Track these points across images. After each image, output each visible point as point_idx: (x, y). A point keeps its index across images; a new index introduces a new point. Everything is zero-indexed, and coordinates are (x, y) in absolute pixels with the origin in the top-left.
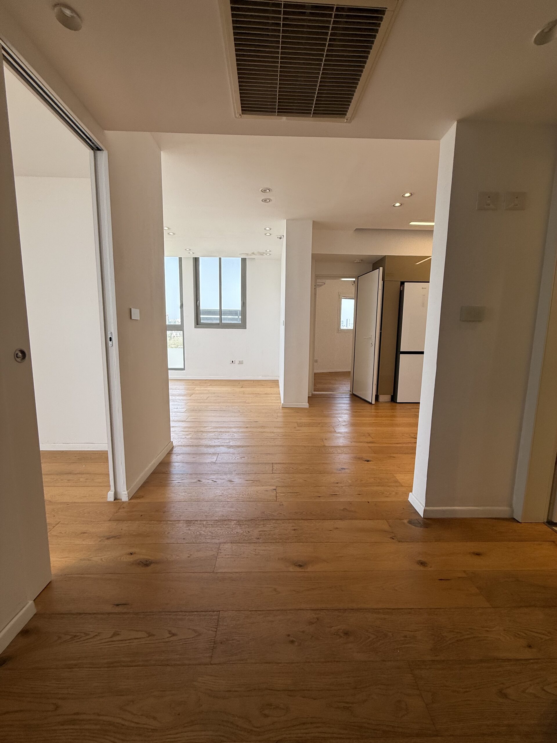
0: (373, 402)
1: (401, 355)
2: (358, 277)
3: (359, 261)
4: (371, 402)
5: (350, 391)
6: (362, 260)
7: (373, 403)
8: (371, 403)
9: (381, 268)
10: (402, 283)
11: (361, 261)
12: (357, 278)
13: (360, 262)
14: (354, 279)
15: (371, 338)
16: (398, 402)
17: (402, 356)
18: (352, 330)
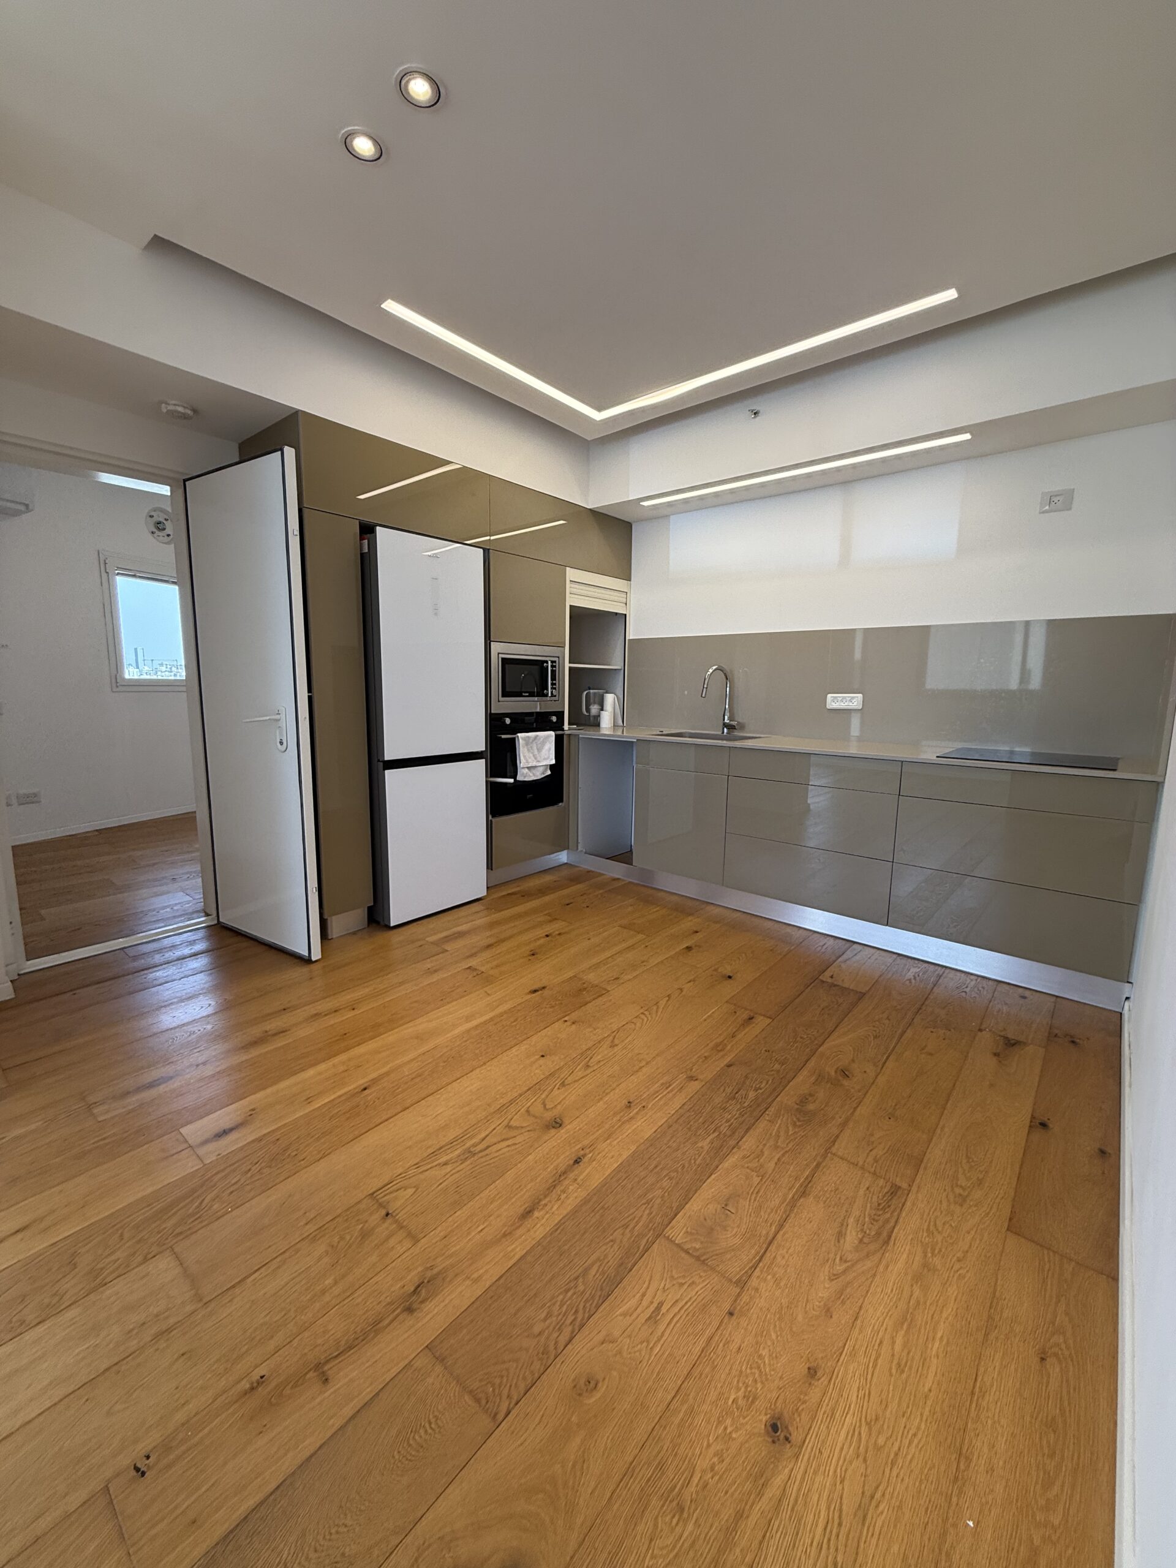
0: (316, 955)
1: (387, 772)
2: (185, 481)
3: (180, 409)
4: (306, 954)
5: (207, 915)
6: (195, 411)
7: (313, 959)
8: (308, 961)
9: (289, 452)
10: (367, 530)
11: (189, 412)
12: (182, 484)
13: (184, 417)
14: (165, 490)
15: (279, 720)
16: (392, 924)
17: (390, 775)
18: (184, 684)
